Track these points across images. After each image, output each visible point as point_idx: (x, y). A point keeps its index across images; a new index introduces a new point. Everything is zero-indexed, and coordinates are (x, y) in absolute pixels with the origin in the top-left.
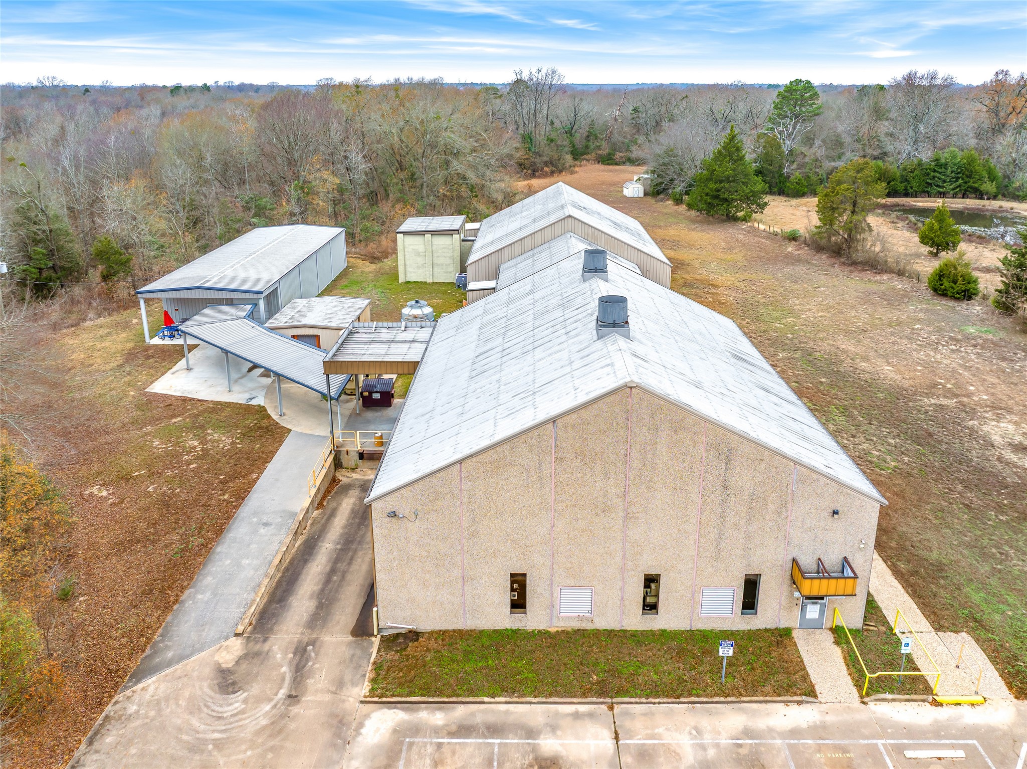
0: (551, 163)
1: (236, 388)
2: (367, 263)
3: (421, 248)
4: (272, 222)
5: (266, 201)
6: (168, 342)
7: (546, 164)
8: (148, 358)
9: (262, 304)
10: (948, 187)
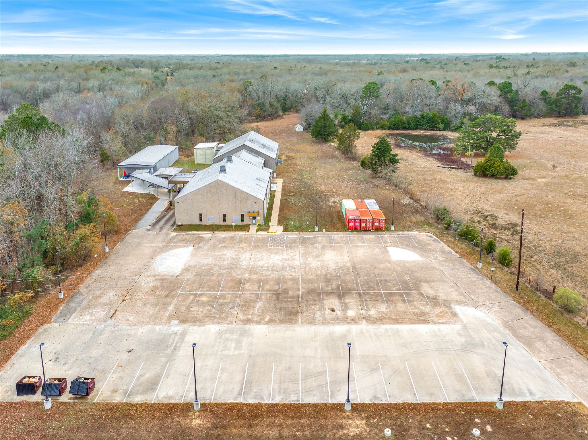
0: (272, 114)
1: (145, 190)
2: (186, 157)
3: (202, 153)
4: (154, 143)
5: (152, 135)
6: (125, 179)
7: (269, 115)
8: (120, 183)
9: (152, 169)
10: (425, 126)
